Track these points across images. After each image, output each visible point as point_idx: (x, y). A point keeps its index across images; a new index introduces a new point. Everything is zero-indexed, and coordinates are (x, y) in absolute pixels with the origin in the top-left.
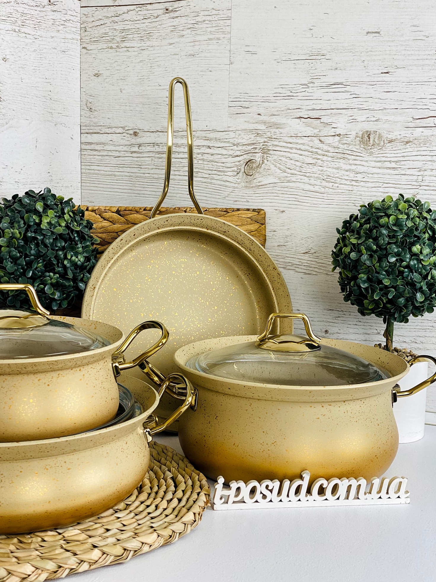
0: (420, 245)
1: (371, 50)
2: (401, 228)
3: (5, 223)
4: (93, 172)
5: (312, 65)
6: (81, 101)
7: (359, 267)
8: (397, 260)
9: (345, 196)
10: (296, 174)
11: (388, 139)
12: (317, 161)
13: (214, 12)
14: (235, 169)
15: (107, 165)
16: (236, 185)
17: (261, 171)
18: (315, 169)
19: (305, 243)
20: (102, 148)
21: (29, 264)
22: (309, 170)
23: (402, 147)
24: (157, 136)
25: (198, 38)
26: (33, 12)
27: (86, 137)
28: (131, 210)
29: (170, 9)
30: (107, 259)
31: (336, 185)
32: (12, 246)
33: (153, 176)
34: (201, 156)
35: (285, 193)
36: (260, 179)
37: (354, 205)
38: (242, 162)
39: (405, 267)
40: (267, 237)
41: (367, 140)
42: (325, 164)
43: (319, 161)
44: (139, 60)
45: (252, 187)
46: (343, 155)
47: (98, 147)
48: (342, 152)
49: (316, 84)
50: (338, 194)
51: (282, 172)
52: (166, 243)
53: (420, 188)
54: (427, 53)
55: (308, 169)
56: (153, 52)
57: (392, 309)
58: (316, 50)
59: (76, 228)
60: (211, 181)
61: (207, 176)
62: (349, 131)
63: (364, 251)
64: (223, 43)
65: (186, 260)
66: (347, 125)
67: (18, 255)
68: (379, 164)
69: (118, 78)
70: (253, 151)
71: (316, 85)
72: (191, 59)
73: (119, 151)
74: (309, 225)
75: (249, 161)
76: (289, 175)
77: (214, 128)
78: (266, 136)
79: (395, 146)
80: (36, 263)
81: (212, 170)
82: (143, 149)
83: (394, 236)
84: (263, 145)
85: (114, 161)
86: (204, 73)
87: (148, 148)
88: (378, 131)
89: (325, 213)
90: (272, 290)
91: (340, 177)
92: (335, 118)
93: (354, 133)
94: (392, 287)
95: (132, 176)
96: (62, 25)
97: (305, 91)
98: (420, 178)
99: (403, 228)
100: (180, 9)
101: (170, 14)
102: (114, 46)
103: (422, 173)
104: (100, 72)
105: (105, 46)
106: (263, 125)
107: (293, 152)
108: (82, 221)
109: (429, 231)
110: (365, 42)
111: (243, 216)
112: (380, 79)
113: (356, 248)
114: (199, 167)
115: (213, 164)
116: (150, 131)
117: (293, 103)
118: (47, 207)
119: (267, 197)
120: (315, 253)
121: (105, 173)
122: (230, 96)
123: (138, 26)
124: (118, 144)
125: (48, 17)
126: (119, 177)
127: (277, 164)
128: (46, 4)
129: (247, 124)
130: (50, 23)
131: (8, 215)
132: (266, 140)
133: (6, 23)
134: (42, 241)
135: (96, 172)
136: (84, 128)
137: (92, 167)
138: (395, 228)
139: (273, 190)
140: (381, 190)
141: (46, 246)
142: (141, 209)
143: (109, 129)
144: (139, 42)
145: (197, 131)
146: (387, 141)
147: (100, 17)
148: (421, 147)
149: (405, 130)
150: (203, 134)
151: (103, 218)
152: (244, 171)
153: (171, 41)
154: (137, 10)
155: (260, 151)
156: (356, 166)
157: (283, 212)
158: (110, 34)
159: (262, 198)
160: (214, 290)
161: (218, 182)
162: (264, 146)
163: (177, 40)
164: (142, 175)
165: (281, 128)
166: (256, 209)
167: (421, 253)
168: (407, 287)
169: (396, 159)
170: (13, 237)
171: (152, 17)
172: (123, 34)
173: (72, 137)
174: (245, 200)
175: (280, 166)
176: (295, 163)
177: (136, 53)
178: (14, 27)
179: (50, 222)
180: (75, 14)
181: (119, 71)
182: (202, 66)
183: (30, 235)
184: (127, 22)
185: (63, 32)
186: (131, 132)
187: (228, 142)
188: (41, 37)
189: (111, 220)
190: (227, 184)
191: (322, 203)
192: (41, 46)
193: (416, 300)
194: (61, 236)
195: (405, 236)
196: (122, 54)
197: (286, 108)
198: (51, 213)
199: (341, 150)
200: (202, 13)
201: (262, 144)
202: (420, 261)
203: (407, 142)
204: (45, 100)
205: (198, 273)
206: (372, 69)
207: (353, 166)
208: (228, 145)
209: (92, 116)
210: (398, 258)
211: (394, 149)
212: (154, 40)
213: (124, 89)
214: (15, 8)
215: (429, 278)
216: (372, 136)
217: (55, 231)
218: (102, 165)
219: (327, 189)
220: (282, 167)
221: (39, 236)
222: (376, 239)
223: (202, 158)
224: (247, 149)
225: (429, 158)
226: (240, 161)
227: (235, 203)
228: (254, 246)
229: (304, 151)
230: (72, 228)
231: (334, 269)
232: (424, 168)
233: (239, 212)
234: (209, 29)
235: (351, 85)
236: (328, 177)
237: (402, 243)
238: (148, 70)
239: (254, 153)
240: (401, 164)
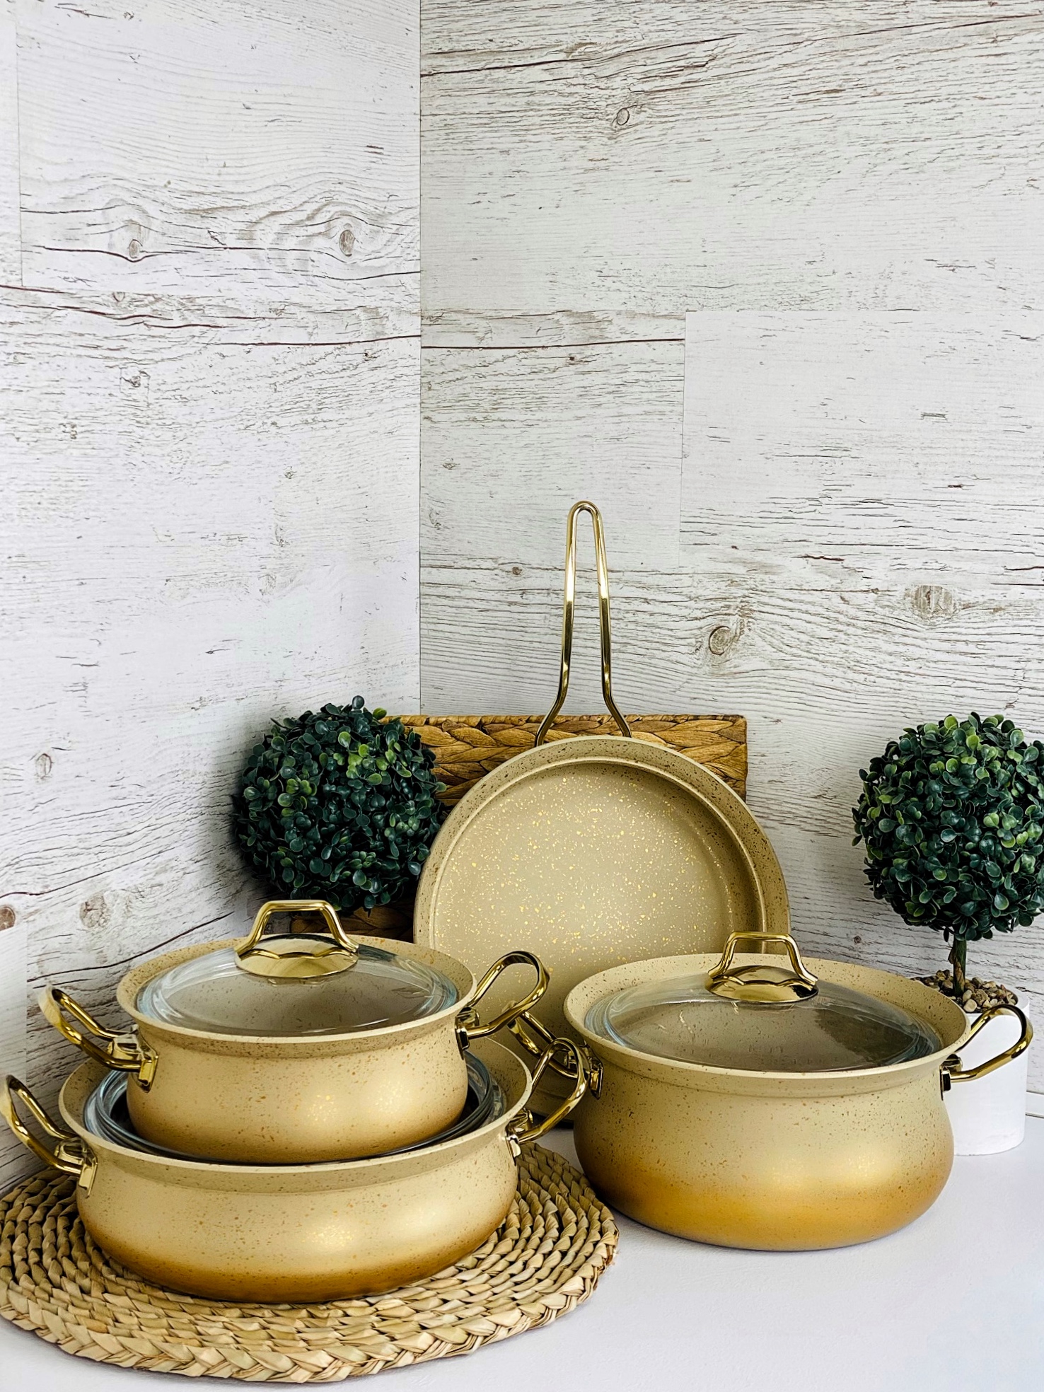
0: (998, 813)
1: (930, 445)
2: (966, 781)
3: (289, 767)
4: (441, 634)
5: (826, 466)
6: (421, 510)
7: (894, 846)
8: (957, 839)
9: (886, 699)
10: (800, 656)
11: (962, 603)
12: (837, 634)
13: (654, 367)
14: (693, 641)
15: (465, 624)
16: (694, 670)
17: (738, 648)
18: (834, 648)
19: (818, 779)
20: (457, 594)
21: (327, 837)
22: (823, 650)
23: (987, 618)
24: (553, 577)
25: (626, 410)
26: (337, 382)
27: (430, 573)
28: (504, 723)
29: (578, 357)
30: (459, 818)
31: (872, 678)
32: (299, 807)
33: (546, 646)
34: (631, 615)
35: (782, 687)
36: (736, 661)
37: (903, 715)
38: (704, 630)
39: (972, 851)
40: (749, 765)
41: (924, 603)
42: (851, 641)
43: (841, 635)
44: (522, 444)
45: (723, 675)
46: (883, 627)
47: (451, 592)
48: (882, 621)
49: (834, 499)
50: (876, 694)
51: (775, 650)
52: (564, 780)
53: (1019, 692)
54: (1029, 454)
55: (822, 648)
56: (548, 431)
57: (955, 918)
58: (833, 441)
59: (405, 773)
60: (649, 661)
61: (643, 651)
62: (892, 585)
63: (901, 820)
64: (670, 421)
65: (601, 810)
66: (889, 573)
67: (309, 822)
68: (947, 646)
69: (486, 473)
70: (724, 612)
71: (834, 501)
72: (613, 446)
73: (488, 601)
74: (825, 748)
75: (718, 628)
76: (788, 657)
77: (656, 568)
78: (746, 586)
79: (975, 615)
80: (339, 836)
81: (651, 642)
82: (530, 598)
83: (953, 796)
84: (742, 602)
85: (480, 618)
86: (636, 471)
87: (538, 597)
88: (944, 587)
89: (853, 726)
90: (753, 869)
91: (879, 665)
92: (868, 560)
93: (901, 589)
94: (951, 884)
95: (510, 646)
96: (387, 388)
97: (815, 511)
98: (1020, 673)
99: (970, 781)
100: (595, 358)
101: (578, 366)
102: (479, 416)
103: (1022, 665)
104: (455, 461)
105: (462, 416)
106: (741, 567)
107: (795, 616)
108: (416, 757)
109: (1018, 785)
110: (919, 430)
111: (706, 729)
112: (948, 497)
113: (888, 812)
114: (630, 635)
115: (654, 631)
116: (542, 567)
117: (794, 531)
118: (357, 738)
119: (750, 695)
120: (835, 797)
121: (463, 637)
122: (683, 513)
123: (521, 384)
124: (485, 588)
125: (363, 383)
126: (487, 647)
127: (766, 636)
128: (359, 361)
129: (713, 563)
130: (367, 392)
131: (291, 753)
132: (746, 592)
133: (291, 414)
134: (349, 798)
135: (447, 635)
136: (427, 557)
137: (440, 627)
138: (955, 782)
139: (760, 681)
140: (951, 691)
141: (354, 807)
142: (520, 720)
143: (470, 561)
144: (523, 412)
145: (626, 571)
146: (960, 605)
147: (457, 367)
148: (1021, 619)
149: (991, 589)
150: (636, 577)
151: (455, 737)
152: (707, 646)
153: (580, 413)
154: (520, 356)
155: (736, 611)
156: (906, 647)
157: (778, 721)
158: (473, 396)
159: (740, 695)
160: (651, 862)
161: (663, 663)
162: (743, 604)
163: (591, 412)
164: (527, 644)
165: (774, 574)
166: (729, 716)
167: (1000, 825)
168: (978, 884)
169: (976, 638)
170: (300, 792)
171: (546, 371)
172: (496, 397)
173: (403, 576)
174: (710, 698)
175: (774, 640)
176: (798, 637)
177: (518, 431)
178: (306, 417)
179: (362, 764)
180: (412, 362)
181: (487, 461)
182: (633, 458)
183: (328, 788)
184: (502, 378)
185: (389, 400)
186: (509, 568)
187: (680, 594)
188: (351, 419)
189: (468, 741)
190: (679, 667)
191: (848, 709)
192: (351, 435)
193: (994, 907)
194: (380, 790)
195: (973, 795)
196: (494, 431)
197: (782, 538)
198: (363, 748)
199: (879, 616)
200: (634, 368)
201: (739, 600)
202: (997, 840)
203: (996, 610)
204: (358, 525)
205: (622, 833)
206: (931, 479)
207: (901, 646)
208: (678, 598)
209: (440, 537)
210: (959, 834)
211: (973, 620)
212: (550, 409)
213: (496, 493)
214: (307, 385)
215: (1016, 870)
216: (933, 596)
217: (369, 780)
218: (457, 623)
219: (855, 684)
220: (776, 642)
221: (343, 790)
222: (923, 798)
223: (633, 619)
224: (713, 607)
225: (1035, 640)
226: (701, 628)
227: (693, 702)
228: (718, 791)
229: (814, 615)
230: (399, 773)
231: (857, 840)
232: (1029, 656)
233: (698, 722)
234: (645, 396)
235: (896, 504)
236: (856, 664)
237: (966, 807)
238: (537, 462)
239: (726, 614)
240: (986, 647)
